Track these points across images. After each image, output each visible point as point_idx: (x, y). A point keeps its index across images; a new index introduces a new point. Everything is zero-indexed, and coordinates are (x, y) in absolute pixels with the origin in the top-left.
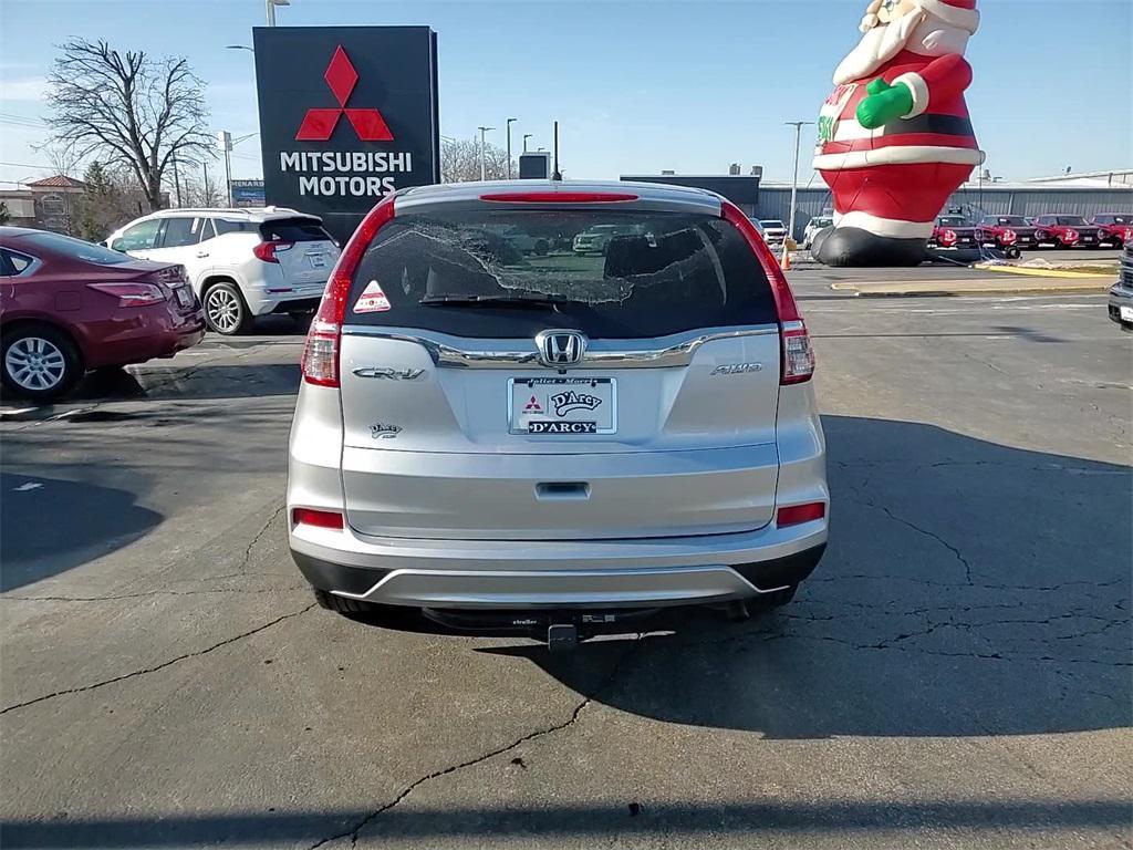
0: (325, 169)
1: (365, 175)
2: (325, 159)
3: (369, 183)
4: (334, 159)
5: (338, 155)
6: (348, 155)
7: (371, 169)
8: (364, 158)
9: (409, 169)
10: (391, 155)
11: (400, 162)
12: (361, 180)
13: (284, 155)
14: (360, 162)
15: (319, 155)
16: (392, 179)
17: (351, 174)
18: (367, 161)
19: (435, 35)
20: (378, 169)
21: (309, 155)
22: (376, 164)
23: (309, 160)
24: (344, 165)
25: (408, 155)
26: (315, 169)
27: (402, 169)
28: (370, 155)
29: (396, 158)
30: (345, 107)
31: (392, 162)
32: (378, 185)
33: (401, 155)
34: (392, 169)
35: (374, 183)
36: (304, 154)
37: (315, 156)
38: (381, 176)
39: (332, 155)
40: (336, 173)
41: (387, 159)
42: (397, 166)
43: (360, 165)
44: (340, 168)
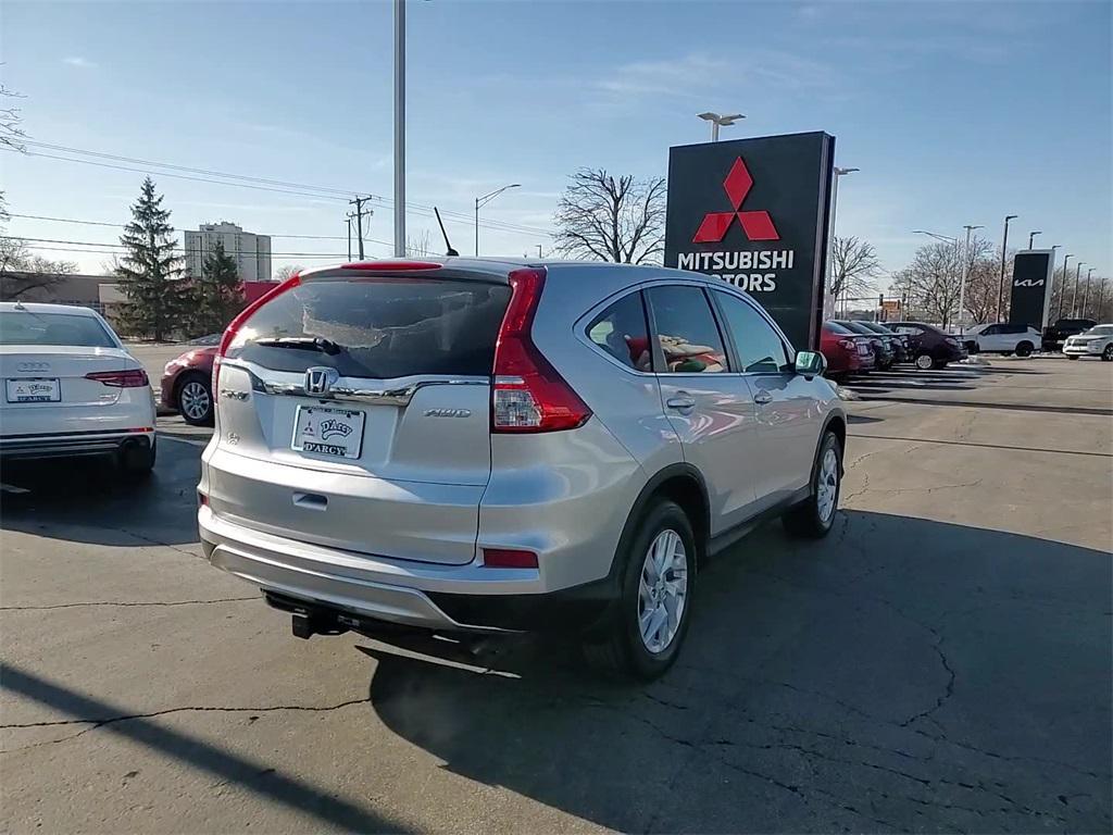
0: (715, 267)
1: (748, 272)
2: (716, 259)
3: (752, 279)
4: (723, 258)
5: (728, 254)
6: (736, 254)
7: (755, 267)
8: (750, 257)
9: (790, 266)
10: (775, 253)
11: (783, 259)
12: (744, 276)
13: (681, 256)
14: (746, 260)
15: (711, 254)
16: (773, 276)
17: (737, 271)
18: (752, 260)
19: (832, 140)
20: (761, 266)
21: (703, 255)
22: (760, 262)
23: (702, 259)
24: (731, 263)
25: (791, 252)
26: (706, 267)
27: (783, 266)
28: (756, 253)
29: (780, 255)
30: (740, 210)
31: (776, 259)
32: (760, 281)
33: (784, 253)
34: (774, 266)
35: (756, 279)
36: (698, 255)
37: (706, 256)
38: (763, 272)
39: (722, 254)
40: (724, 271)
41: (770, 257)
42: (779, 263)
43: (745, 263)
44: (728, 267)
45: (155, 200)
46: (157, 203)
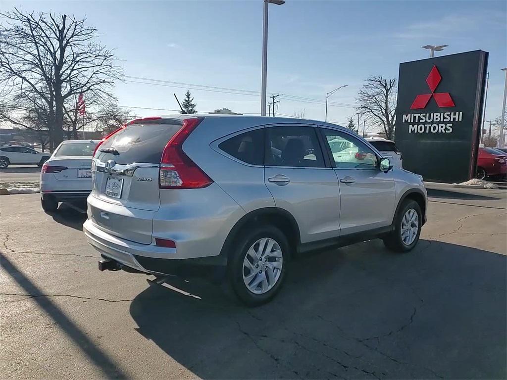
0: (421, 121)
1: (438, 123)
2: (422, 117)
3: (440, 127)
4: (425, 117)
5: (428, 114)
6: (432, 114)
7: (442, 120)
8: (439, 115)
9: (460, 120)
10: (452, 113)
11: (457, 117)
12: (436, 125)
13: (404, 116)
14: (437, 117)
15: (419, 115)
16: (451, 125)
17: (432, 123)
18: (440, 117)
19: (487, 54)
20: (445, 120)
21: (415, 115)
22: (444, 118)
23: (415, 117)
24: (429, 119)
25: (461, 113)
26: (417, 121)
27: (457, 120)
28: (442, 114)
29: (455, 114)
30: (434, 92)
31: (452, 116)
32: (444, 127)
33: (457, 113)
34: (452, 120)
35: (442, 127)
36: (413, 115)
37: (417, 115)
38: (446, 123)
39: (425, 115)
40: (426, 123)
41: (450, 116)
42: (454, 119)
43: (437, 119)
44: (428, 120)
45: (191, 99)
46: (191, 101)
